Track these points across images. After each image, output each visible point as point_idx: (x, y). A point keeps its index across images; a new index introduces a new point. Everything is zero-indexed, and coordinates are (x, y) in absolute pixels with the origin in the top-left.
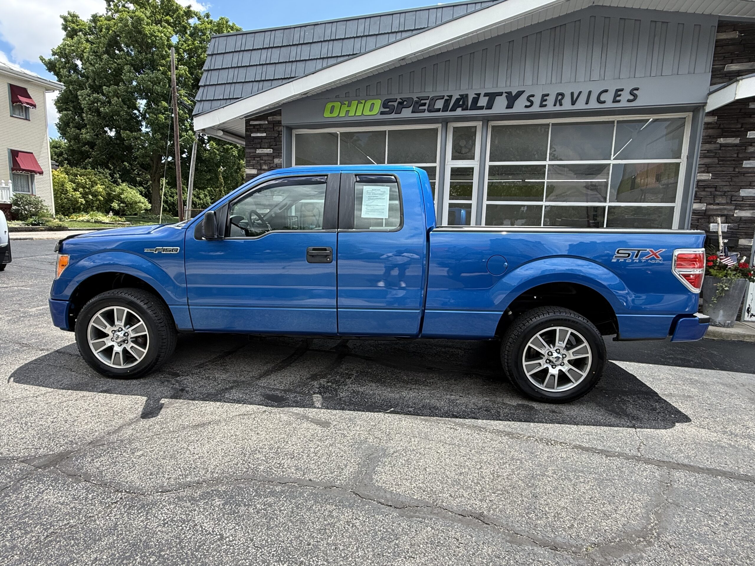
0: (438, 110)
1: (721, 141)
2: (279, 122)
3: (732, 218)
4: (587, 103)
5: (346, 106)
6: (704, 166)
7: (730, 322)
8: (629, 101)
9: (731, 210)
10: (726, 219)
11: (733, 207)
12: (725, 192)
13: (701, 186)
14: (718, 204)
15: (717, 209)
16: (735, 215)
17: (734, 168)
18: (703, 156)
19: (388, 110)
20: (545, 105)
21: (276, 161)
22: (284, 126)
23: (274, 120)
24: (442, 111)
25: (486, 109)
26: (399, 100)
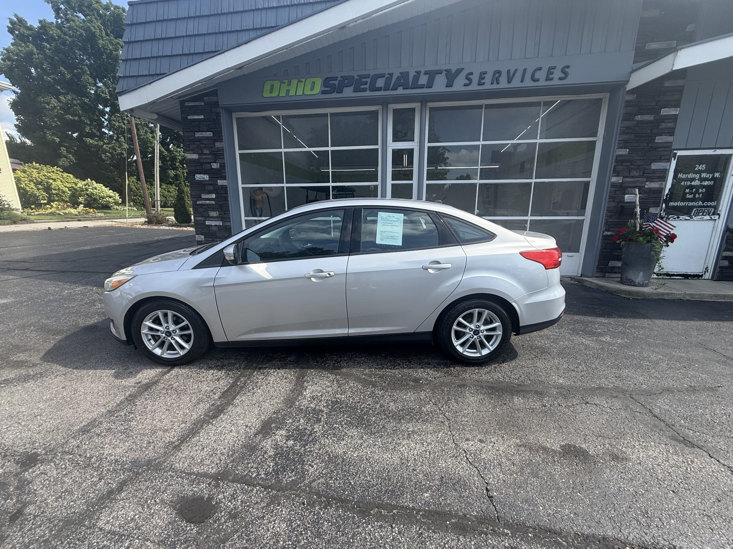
0: (380, 89)
2: (216, 104)
4: (522, 81)
5: (286, 84)
6: (622, 142)
7: (647, 282)
8: (560, 79)
9: (643, 182)
10: (641, 190)
11: (645, 179)
12: (639, 165)
13: (620, 160)
14: (633, 177)
15: (632, 182)
16: (647, 187)
17: (648, 143)
18: (623, 133)
19: (328, 89)
20: (483, 84)
21: (218, 145)
22: (222, 107)
23: (211, 100)
24: (384, 90)
25: (426, 87)
26: (339, 79)
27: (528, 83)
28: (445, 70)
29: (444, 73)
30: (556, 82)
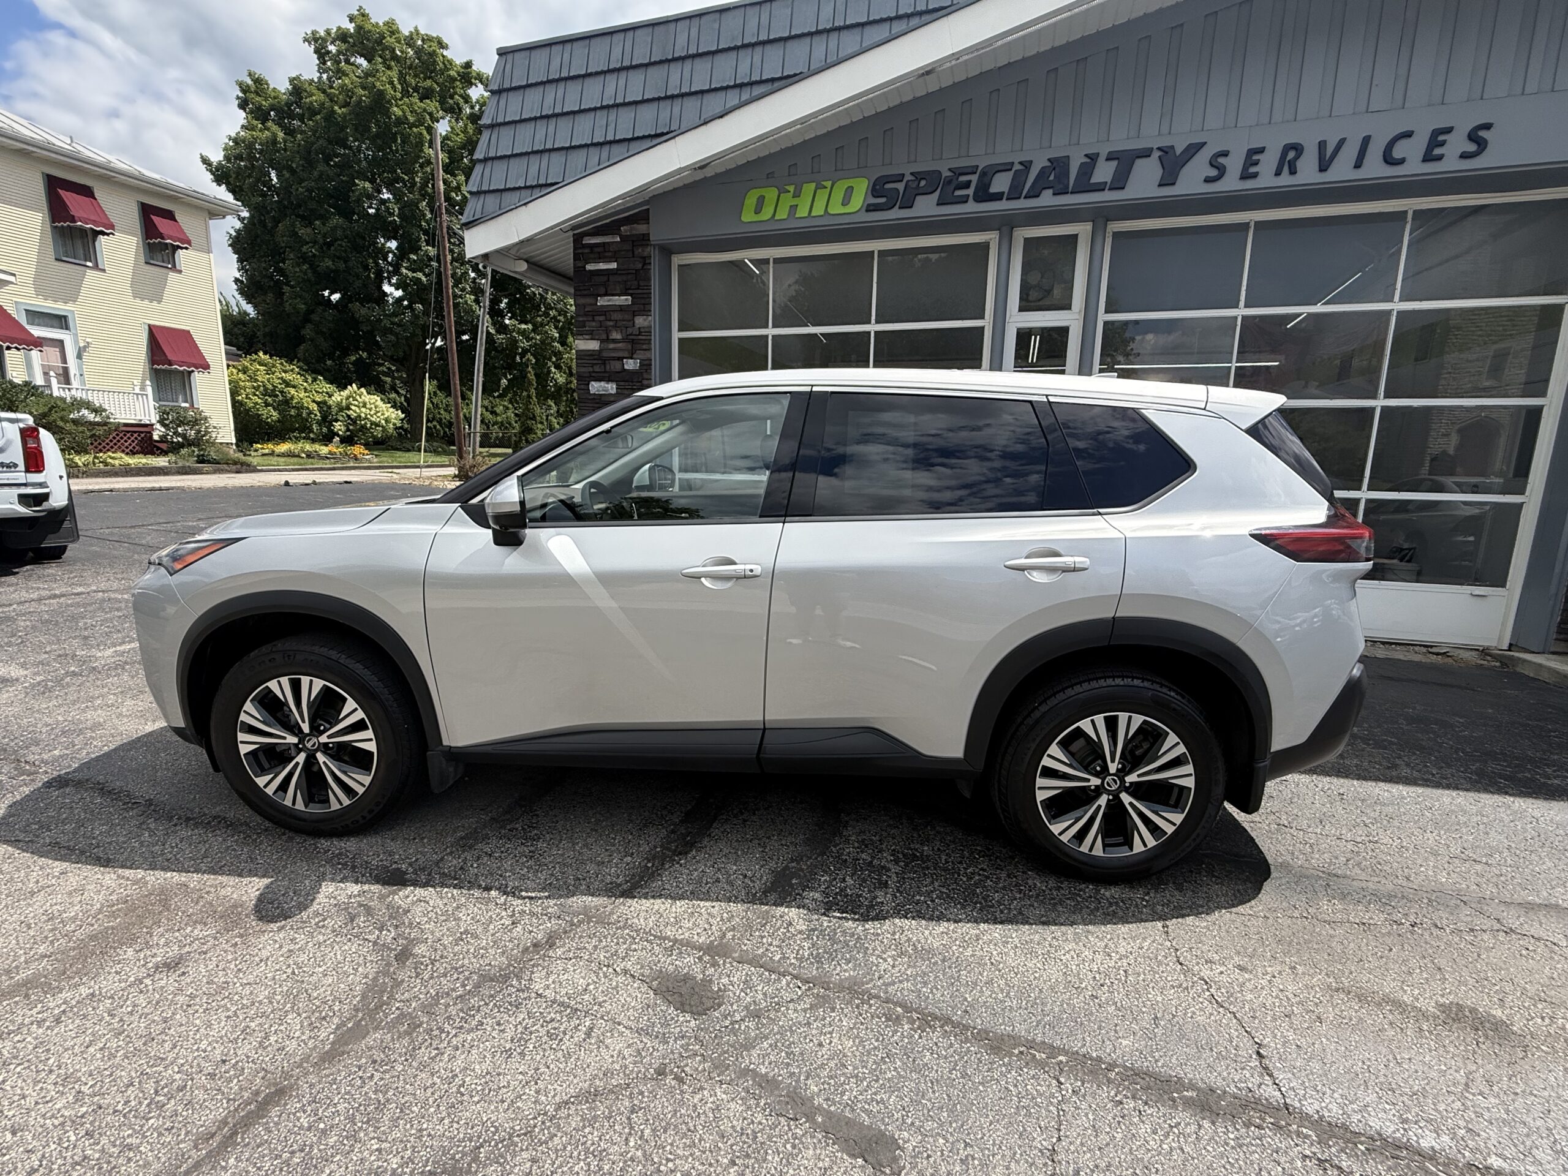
0: (998, 197)
2: (644, 239)
4: (1358, 165)
5: (791, 194)
8: (1464, 156)
19: (883, 200)
20: (1255, 176)
21: (640, 321)
22: (654, 246)
23: (634, 232)
24: (1008, 199)
25: (1110, 189)
26: (908, 177)
27: (1375, 169)
28: (1159, 149)
29: (1156, 154)
30: (1451, 163)
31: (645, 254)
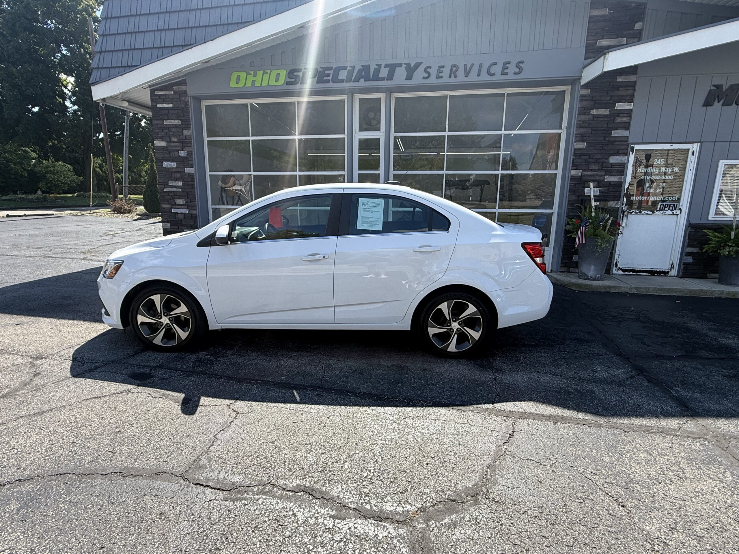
0: (342, 81)
1: (594, 112)
2: (185, 92)
3: (603, 182)
4: (478, 75)
5: (252, 76)
6: (580, 135)
7: (599, 275)
8: (515, 73)
9: (602, 176)
10: (598, 183)
11: (603, 173)
12: (597, 159)
13: (578, 153)
14: (591, 170)
15: (590, 176)
16: (605, 180)
17: (605, 137)
18: (579, 127)
19: (293, 80)
20: (442, 77)
21: (186, 132)
23: (180, 90)
24: (346, 82)
25: (387, 80)
26: (304, 70)
28: (405, 64)
29: (404, 66)
30: (511, 77)
31: (186, 100)
